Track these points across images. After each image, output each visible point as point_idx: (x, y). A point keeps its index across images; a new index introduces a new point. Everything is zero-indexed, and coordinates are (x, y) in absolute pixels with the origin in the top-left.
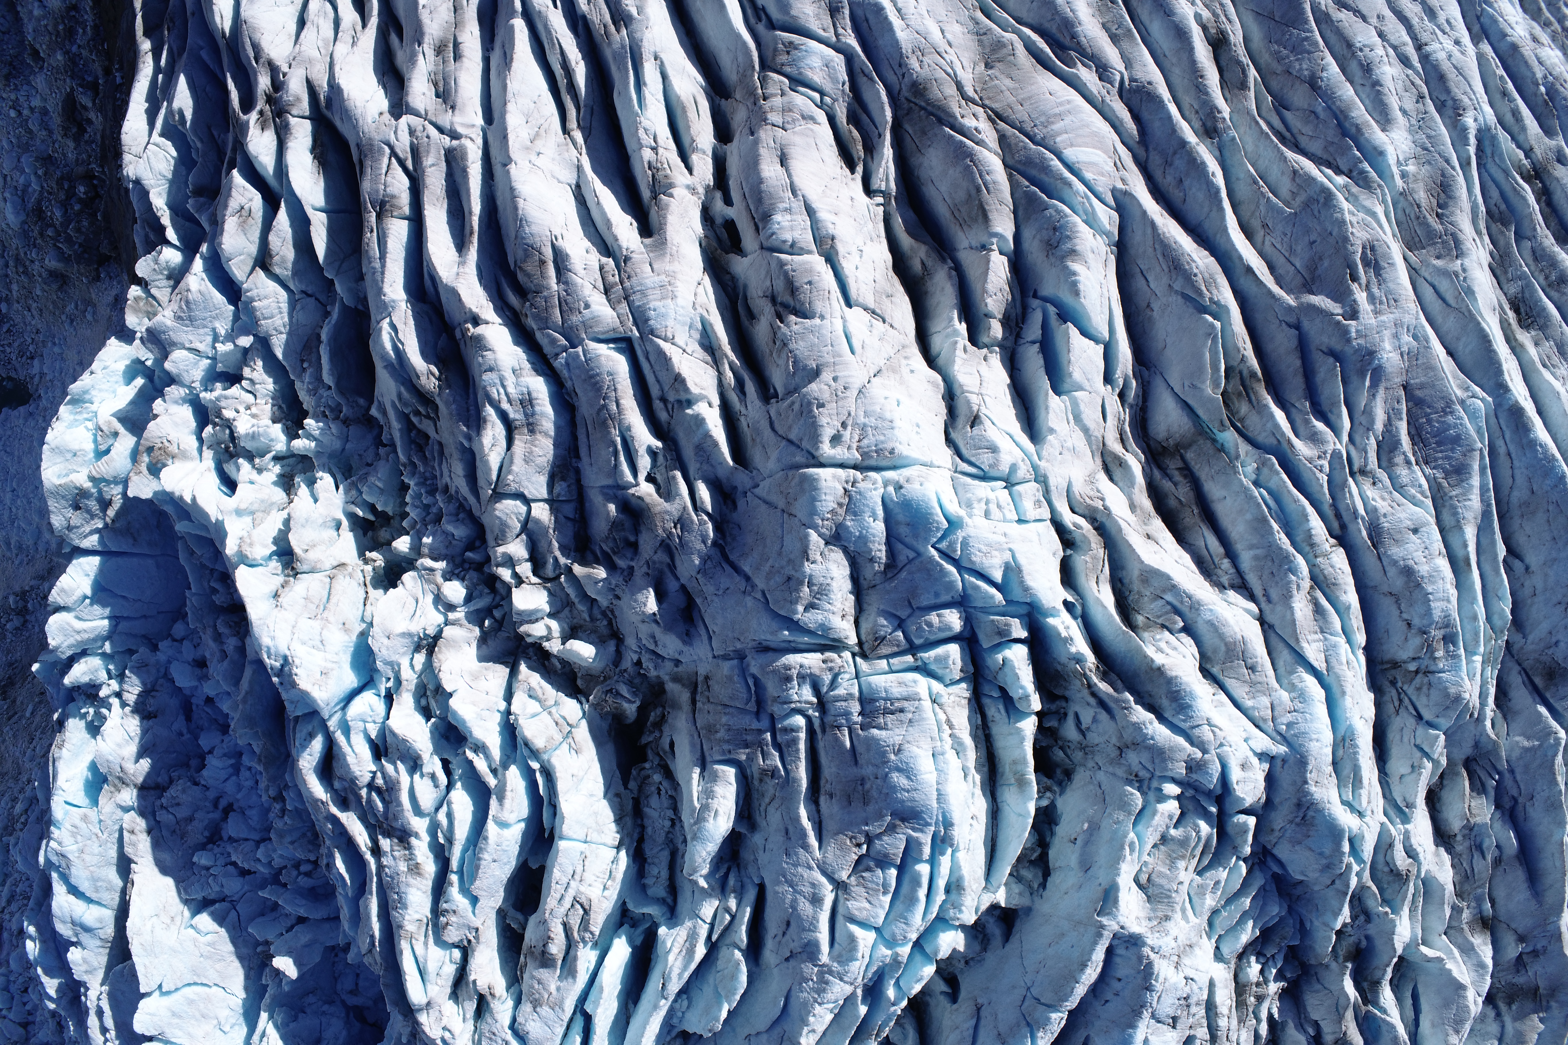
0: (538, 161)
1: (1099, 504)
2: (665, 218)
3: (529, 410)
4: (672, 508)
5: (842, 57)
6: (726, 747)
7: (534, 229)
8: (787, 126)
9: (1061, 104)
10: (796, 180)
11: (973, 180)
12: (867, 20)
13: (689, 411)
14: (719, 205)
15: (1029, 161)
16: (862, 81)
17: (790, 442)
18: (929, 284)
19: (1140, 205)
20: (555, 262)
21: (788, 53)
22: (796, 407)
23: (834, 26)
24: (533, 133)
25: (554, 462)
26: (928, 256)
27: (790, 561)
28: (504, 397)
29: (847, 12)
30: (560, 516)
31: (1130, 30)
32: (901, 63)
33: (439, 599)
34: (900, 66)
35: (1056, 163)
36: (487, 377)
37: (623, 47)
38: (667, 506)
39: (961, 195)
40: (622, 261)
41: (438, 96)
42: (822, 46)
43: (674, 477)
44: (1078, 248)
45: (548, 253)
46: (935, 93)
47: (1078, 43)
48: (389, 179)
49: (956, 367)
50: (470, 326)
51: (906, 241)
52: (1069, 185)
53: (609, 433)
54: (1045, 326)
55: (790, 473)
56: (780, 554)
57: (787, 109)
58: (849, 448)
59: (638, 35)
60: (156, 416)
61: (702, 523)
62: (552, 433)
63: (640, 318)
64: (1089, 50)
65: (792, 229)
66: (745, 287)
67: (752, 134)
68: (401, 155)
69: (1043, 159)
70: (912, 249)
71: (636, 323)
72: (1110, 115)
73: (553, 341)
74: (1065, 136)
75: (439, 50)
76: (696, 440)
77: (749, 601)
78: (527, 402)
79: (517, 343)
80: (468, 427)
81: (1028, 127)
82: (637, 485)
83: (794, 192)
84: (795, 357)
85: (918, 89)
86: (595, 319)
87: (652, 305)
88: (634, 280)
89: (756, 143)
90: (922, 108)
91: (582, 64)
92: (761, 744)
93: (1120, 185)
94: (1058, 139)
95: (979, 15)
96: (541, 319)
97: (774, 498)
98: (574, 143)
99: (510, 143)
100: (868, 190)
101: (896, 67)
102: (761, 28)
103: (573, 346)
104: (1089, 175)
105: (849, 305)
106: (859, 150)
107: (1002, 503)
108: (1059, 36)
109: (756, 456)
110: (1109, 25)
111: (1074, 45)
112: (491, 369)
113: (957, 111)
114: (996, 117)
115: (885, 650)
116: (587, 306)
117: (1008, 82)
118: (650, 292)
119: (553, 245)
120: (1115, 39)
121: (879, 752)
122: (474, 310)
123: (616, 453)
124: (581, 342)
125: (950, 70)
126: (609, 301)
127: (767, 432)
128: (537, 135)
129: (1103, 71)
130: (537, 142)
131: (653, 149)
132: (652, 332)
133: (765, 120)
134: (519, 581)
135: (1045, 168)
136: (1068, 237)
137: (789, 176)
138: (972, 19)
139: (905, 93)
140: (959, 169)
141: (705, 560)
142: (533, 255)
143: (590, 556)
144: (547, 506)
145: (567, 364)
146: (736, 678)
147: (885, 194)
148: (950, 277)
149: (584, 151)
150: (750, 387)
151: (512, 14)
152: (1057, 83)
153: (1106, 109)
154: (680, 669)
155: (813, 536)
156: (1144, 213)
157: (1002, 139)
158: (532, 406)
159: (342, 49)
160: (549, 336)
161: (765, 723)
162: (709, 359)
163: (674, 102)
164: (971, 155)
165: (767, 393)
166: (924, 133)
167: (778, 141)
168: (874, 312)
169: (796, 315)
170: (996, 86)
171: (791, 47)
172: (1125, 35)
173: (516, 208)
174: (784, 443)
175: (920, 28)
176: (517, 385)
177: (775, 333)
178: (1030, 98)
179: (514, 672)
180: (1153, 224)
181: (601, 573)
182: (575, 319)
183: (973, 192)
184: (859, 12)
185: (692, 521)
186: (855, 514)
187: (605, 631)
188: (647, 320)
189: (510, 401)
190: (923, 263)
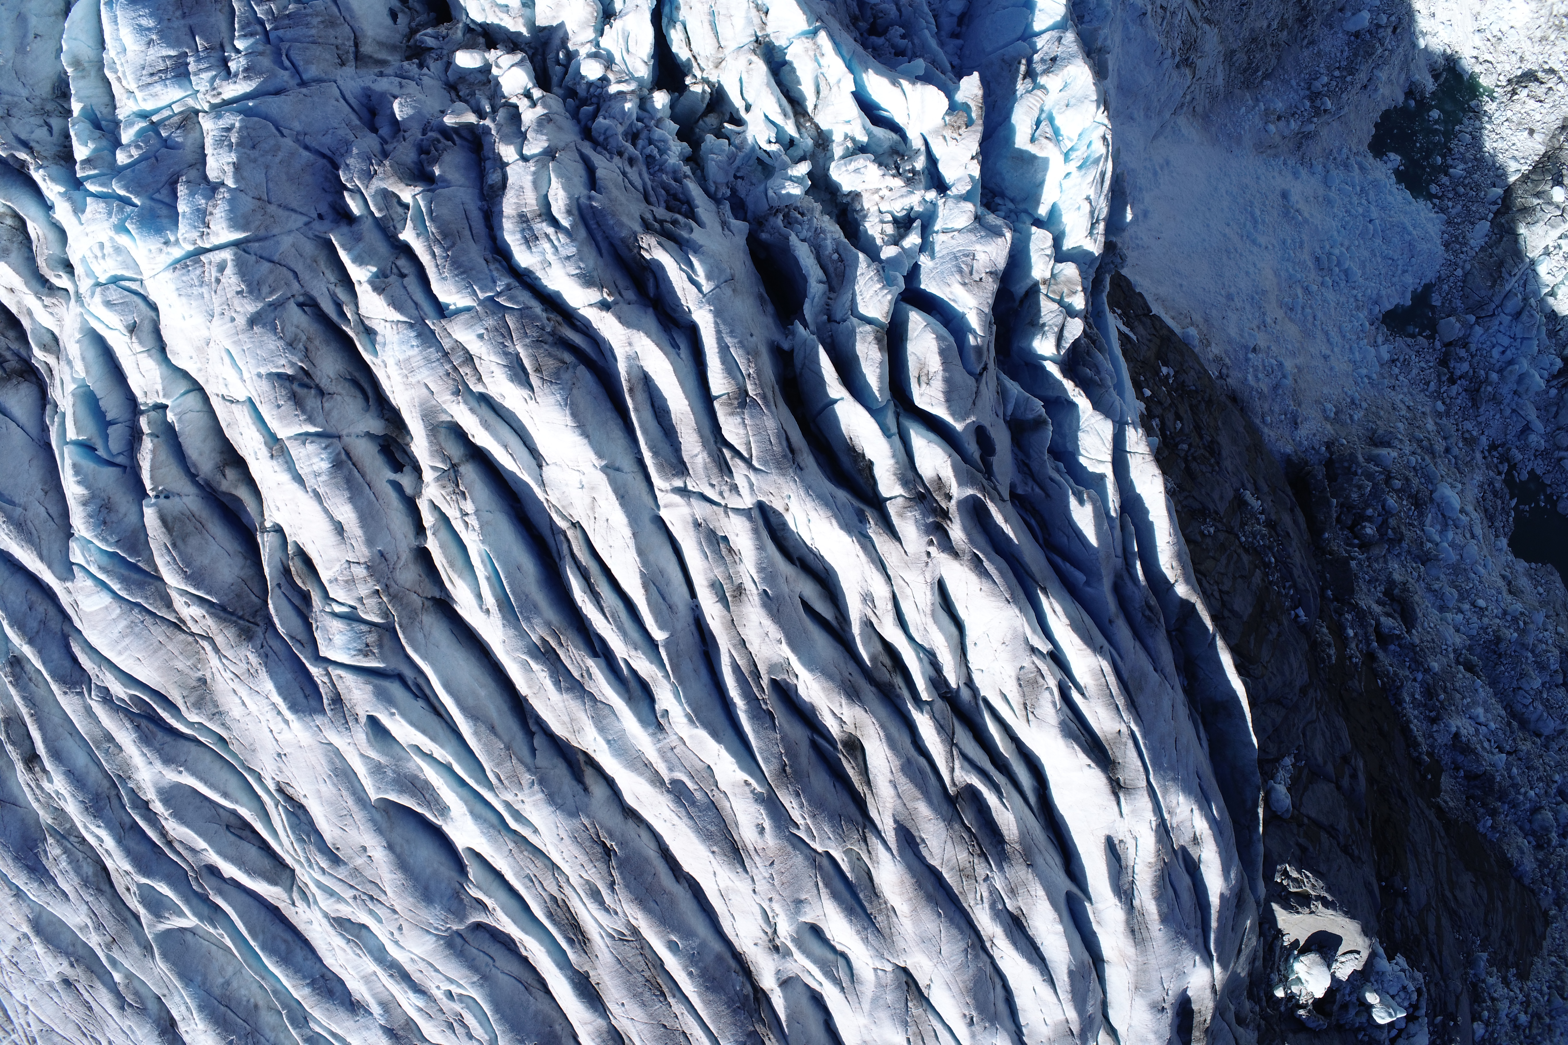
0: (577, 476)
1: (47, 301)
2: (431, 442)
3: (527, 234)
4: (377, 184)
5: (322, 654)
6: (309, 11)
7: (551, 400)
8: (346, 565)
9: (126, 648)
10: (318, 508)
11: (180, 554)
12: (306, 697)
13: (374, 269)
14: (406, 481)
15: (141, 586)
16: (302, 635)
17: (271, 261)
18: (218, 459)
19: (53, 572)
20: (526, 374)
21: (367, 645)
22: (265, 290)
23: (334, 685)
24: (597, 509)
25: (502, 198)
26: (219, 483)
27: (255, 161)
28: (553, 237)
29: (325, 701)
30: (491, 156)
31: (97, 748)
32: (266, 657)
33: (609, 61)
34: (267, 656)
35: (116, 587)
36: (572, 250)
37: (528, 619)
38: (383, 185)
39: (194, 541)
40: (461, 390)
41: (725, 539)
42: (339, 659)
43: (380, 210)
44: (81, 508)
45: (534, 380)
46: (231, 633)
47: (132, 721)
48: (742, 431)
49: (158, 372)
50: (610, 299)
51: (243, 493)
52: (100, 568)
53: (438, 228)
54: (106, 437)
55: (262, 233)
56: (267, 167)
57: (351, 582)
58: (210, 263)
59: (511, 632)
60: (973, 158)
61: (351, 180)
62: (504, 220)
63: (427, 337)
64: (122, 716)
65: (309, 457)
66: (367, 409)
67: (382, 554)
68: (738, 461)
69: (128, 589)
70: (236, 487)
71: (433, 332)
72: (94, 656)
73: (510, 299)
74: (114, 616)
75: (740, 590)
76: (361, 245)
77: (297, 126)
78: (530, 239)
79: (558, 294)
80: (592, 207)
81: (149, 620)
82: (414, 196)
83: (315, 492)
84: (276, 334)
85: (246, 635)
86: (469, 325)
87: (416, 350)
88: (442, 372)
89: (370, 542)
90: (241, 618)
91: (580, 603)
92: (275, 19)
93: (69, 584)
94: (118, 611)
95: (225, 735)
96: (527, 317)
97: (281, 212)
98: (558, 511)
99: (609, 489)
100: (278, 530)
101: (271, 653)
102: (409, 673)
103: (491, 299)
104: (89, 583)
105: (250, 399)
106: (295, 566)
107: (94, 260)
108: (152, 727)
109: (309, 248)
110: (116, 751)
111: (137, 719)
112: (568, 258)
113: (210, 621)
114: (178, 626)
115: (176, 119)
116: (481, 337)
117: (180, 665)
118: (422, 363)
119: (531, 388)
120: (110, 738)
121: (166, 36)
122: (604, 313)
123: (430, 212)
124: (481, 303)
125: (224, 661)
126: (464, 349)
127: (299, 268)
128: (593, 509)
129: (107, 697)
130: (589, 500)
131: (467, 514)
132: (411, 326)
133: (368, 568)
134: (528, 95)
135: (124, 581)
136: (91, 516)
137: (326, 511)
138: (228, 729)
139: (259, 631)
140: (197, 564)
141: (348, 151)
142: (550, 375)
143: (464, 133)
144: (505, 160)
145: (495, 282)
146: (301, 63)
147: (264, 530)
148: (195, 465)
149: (546, 504)
150: (329, 308)
151: (668, 643)
152: (142, 674)
153: (97, 660)
154: (376, 70)
155: (230, 183)
156: (49, 567)
157: (169, 604)
158: (525, 238)
159: (881, 591)
160: (517, 303)
161: (272, 36)
162: (367, 322)
163: (466, 573)
164: (188, 578)
165: (309, 305)
166: (239, 596)
167: (349, 547)
168: (232, 402)
169: (288, 376)
170: (188, 658)
171: (366, 652)
172: (100, 742)
173: (574, 415)
174: (276, 258)
175: (257, 698)
176: (543, 253)
177: (307, 356)
178: (155, 652)
179: (531, 24)
180: (41, 558)
181: (449, 120)
182: (490, 322)
183: (179, 543)
184: (314, 703)
185: (359, 178)
186: (198, 210)
187: (460, 87)
188: (419, 335)
189: (547, 236)
190: (224, 476)
